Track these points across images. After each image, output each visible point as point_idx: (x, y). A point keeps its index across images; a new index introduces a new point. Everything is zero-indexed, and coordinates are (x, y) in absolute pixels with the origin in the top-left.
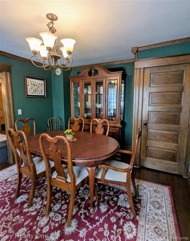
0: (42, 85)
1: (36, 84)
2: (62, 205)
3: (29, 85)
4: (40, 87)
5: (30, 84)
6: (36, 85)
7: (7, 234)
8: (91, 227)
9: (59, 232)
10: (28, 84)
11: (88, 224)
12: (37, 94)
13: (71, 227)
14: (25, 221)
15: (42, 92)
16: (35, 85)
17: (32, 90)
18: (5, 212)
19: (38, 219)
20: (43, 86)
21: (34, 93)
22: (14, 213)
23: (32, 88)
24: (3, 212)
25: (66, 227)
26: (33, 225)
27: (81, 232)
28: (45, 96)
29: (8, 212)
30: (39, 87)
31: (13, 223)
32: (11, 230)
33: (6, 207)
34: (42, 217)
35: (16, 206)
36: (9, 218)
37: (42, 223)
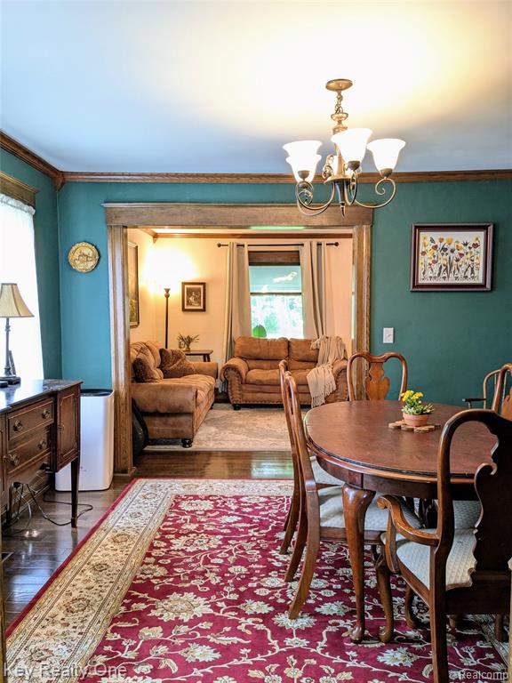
0: (476, 246)
1: (453, 246)
2: (330, 588)
3: (424, 253)
4: (469, 256)
5: (429, 248)
6: (452, 251)
8: (319, 650)
9: (271, 609)
10: (422, 249)
11: (322, 644)
12: (452, 280)
13: (293, 621)
14: (254, 563)
15: (472, 272)
16: (448, 251)
17: (436, 268)
18: (253, 536)
19: (272, 574)
20: (481, 249)
21: (442, 275)
22: (258, 545)
23: (435, 262)
24: (251, 535)
25: (287, 614)
26: (257, 575)
27: (295, 638)
28: (488, 286)
30: (461, 255)
31: (245, 554)
32: (231, 559)
33: (262, 532)
34: (279, 576)
35: (270, 539)
36: (248, 546)
37: (268, 582)
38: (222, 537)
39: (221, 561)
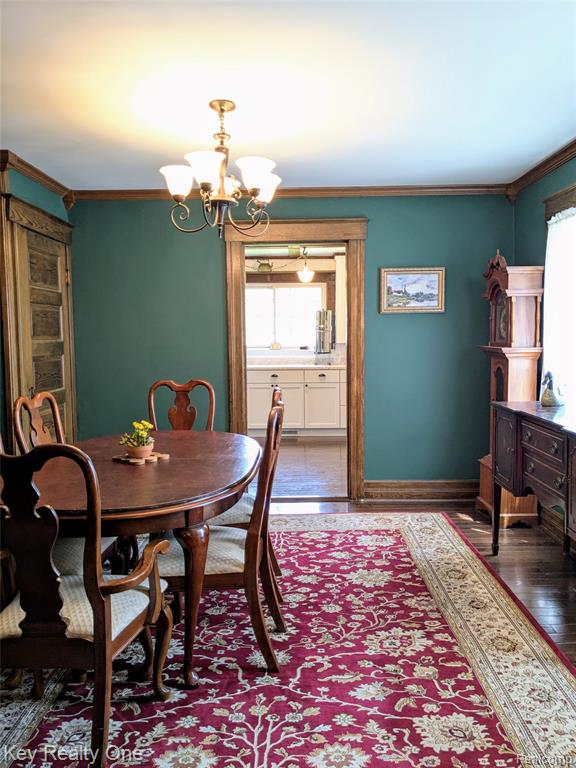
7: (350, 620)
14: (315, 616)
18: (322, 655)
22: (314, 641)
24: (327, 658)
26: (311, 604)
29: (319, 651)
31: (329, 628)
32: (342, 620)
33: (312, 664)
34: (288, 603)
35: (298, 650)
36: (327, 639)
37: (300, 598)
38: (367, 652)
39: (353, 617)
